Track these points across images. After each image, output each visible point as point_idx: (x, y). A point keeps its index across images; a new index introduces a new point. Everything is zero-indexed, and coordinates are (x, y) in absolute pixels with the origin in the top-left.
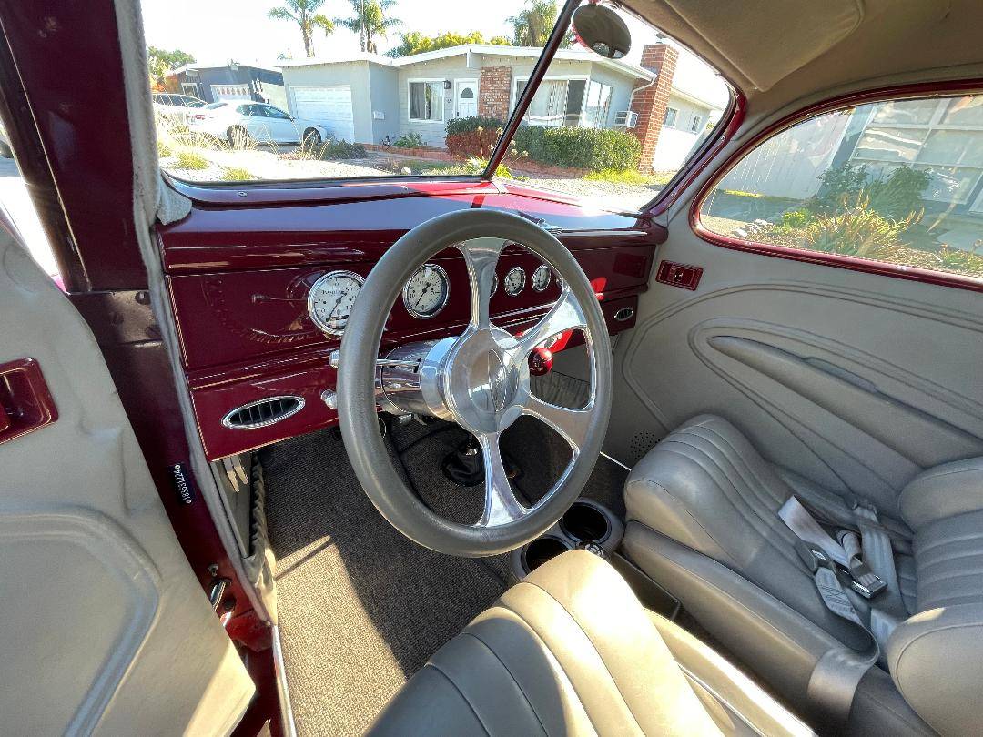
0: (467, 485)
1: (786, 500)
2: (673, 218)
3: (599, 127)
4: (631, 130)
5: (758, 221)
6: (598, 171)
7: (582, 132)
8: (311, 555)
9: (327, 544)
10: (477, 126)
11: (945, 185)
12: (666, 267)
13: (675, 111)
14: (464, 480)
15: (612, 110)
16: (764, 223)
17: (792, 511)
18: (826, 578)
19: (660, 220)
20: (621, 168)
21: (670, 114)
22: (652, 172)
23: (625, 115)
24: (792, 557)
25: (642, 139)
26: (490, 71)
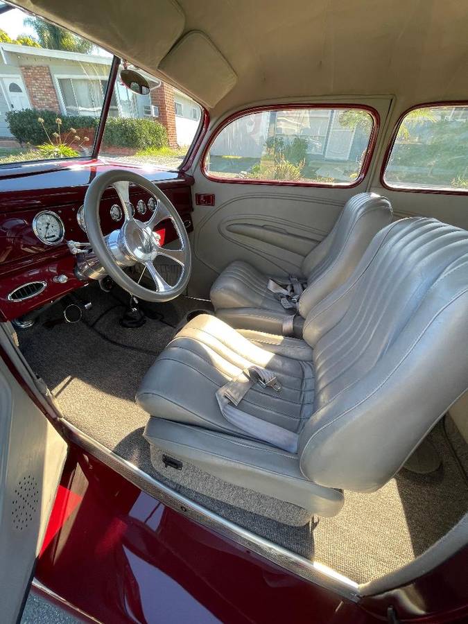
0: (137, 327)
1: (268, 282)
2: (194, 171)
3: (135, 118)
4: (157, 119)
5: (242, 172)
6: (144, 149)
7: (124, 121)
8: (64, 387)
9: (71, 379)
10: (37, 118)
11: (315, 146)
12: (198, 196)
13: (180, 105)
14: (134, 325)
15: (139, 105)
16: (246, 173)
17: (271, 285)
18: (284, 301)
19: (189, 173)
20: (158, 146)
21: (178, 107)
22: (178, 147)
23: (149, 108)
24: (274, 300)
25: (165, 124)
26: (30, 69)
